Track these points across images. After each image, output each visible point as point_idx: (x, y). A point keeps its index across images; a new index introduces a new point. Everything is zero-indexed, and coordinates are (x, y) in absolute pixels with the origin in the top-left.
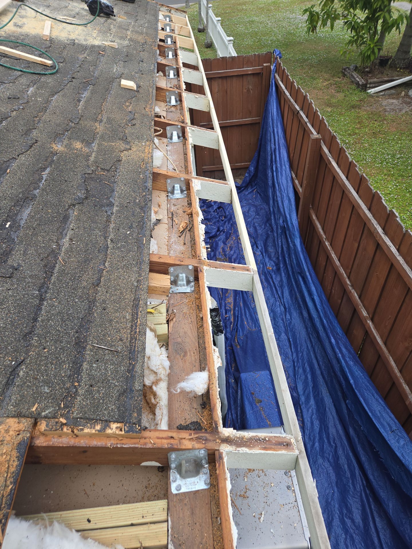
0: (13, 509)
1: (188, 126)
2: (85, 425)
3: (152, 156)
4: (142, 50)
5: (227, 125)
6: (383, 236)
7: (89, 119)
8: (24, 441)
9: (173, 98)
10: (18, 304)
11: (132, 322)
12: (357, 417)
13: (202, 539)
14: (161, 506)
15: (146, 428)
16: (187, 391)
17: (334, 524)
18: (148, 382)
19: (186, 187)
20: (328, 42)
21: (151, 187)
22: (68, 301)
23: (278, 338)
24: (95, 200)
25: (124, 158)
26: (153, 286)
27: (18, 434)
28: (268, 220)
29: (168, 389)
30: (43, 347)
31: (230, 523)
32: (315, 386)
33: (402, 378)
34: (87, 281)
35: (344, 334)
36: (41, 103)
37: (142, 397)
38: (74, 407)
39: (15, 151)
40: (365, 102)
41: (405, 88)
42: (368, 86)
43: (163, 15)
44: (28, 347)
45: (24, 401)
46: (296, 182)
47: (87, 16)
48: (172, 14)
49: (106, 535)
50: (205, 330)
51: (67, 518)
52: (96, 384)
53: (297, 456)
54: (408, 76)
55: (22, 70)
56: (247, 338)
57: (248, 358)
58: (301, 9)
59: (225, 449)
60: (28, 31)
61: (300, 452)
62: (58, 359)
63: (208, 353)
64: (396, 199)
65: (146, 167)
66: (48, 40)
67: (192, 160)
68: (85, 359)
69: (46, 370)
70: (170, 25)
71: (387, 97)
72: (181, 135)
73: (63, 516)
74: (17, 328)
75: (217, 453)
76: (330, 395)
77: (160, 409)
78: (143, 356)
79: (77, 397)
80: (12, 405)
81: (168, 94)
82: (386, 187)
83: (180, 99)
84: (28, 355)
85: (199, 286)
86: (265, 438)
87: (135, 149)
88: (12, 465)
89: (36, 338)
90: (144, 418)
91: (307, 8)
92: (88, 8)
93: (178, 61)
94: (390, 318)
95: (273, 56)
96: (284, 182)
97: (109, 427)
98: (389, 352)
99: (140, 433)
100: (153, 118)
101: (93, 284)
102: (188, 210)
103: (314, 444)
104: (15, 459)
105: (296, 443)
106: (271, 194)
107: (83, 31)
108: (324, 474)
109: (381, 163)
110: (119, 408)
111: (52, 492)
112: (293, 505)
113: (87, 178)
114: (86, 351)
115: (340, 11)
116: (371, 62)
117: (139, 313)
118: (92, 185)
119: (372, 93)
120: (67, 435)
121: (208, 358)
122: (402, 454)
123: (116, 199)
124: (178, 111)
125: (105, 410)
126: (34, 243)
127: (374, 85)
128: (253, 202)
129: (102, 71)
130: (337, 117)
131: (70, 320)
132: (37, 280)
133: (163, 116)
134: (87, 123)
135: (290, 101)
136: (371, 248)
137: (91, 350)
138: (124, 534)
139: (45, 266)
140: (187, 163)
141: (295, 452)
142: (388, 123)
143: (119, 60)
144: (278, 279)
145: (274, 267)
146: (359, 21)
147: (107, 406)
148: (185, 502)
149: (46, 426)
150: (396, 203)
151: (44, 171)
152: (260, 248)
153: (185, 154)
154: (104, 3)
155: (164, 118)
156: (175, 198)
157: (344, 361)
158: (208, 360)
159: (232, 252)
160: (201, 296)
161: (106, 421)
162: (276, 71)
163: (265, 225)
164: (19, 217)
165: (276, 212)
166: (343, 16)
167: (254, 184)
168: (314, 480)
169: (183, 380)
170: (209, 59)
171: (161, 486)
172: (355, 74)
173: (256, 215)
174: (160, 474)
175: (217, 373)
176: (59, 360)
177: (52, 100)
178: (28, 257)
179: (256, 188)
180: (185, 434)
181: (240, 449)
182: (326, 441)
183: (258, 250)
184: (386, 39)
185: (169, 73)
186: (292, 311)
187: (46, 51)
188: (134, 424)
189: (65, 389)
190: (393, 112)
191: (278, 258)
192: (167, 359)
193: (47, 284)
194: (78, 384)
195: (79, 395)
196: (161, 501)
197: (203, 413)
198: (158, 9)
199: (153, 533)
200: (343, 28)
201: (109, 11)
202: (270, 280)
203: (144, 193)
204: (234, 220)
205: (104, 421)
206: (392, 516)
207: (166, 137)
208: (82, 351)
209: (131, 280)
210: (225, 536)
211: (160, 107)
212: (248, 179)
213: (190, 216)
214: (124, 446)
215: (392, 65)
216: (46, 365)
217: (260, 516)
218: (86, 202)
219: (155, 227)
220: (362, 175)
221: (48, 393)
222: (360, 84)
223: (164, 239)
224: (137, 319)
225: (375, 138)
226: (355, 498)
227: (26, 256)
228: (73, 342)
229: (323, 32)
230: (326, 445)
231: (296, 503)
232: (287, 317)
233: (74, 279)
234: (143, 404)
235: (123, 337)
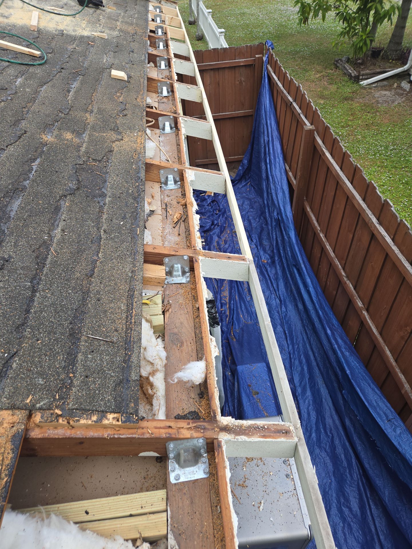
0: (8, 503)
1: (181, 116)
2: (81, 416)
3: (144, 147)
4: (132, 40)
5: (220, 118)
6: (377, 226)
7: (79, 109)
8: (19, 434)
9: (165, 89)
10: (10, 295)
11: (127, 312)
12: (353, 407)
13: (203, 528)
14: (160, 496)
15: (144, 418)
16: (184, 380)
17: (332, 513)
18: (144, 373)
19: (180, 178)
20: (320, 34)
21: (144, 177)
22: (61, 292)
24: (87, 191)
25: (116, 149)
26: (148, 277)
27: (13, 427)
28: (263, 213)
29: (165, 379)
30: (36, 338)
31: (230, 511)
32: (312, 378)
33: (398, 368)
34: (80, 272)
35: (340, 325)
36: (29, 93)
37: (139, 388)
38: (70, 398)
39: (4, 141)
40: (357, 94)
41: (398, 80)
42: (361, 77)
43: (153, 6)
44: (21, 339)
45: (18, 393)
46: (290, 174)
47: (75, 6)
48: (163, 5)
49: (104, 526)
50: (202, 320)
51: (65, 511)
52: (92, 374)
53: (297, 444)
54: (400, 67)
55: (9, 60)
56: (243, 331)
57: (245, 351)
59: (224, 438)
60: (15, 21)
61: (300, 439)
62: (52, 350)
63: (204, 343)
64: (389, 190)
65: (138, 158)
66: (36, 30)
67: (185, 150)
68: (80, 350)
69: (40, 362)
70: (160, 16)
71: (379, 89)
72: (173, 126)
73: (60, 508)
74: (9, 320)
75: (215, 441)
76: (326, 386)
77: (157, 400)
78: (139, 346)
79: (72, 388)
80: (6, 398)
81: (159, 84)
82: (379, 179)
83: (172, 90)
84: (21, 347)
85: (194, 276)
86: (264, 426)
87: (126, 140)
88: (7, 458)
89: (29, 330)
90: (141, 409)
93: (169, 51)
94: (385, 308)
95: (265, 49)
96: (278, 174)
97: (105, 417)
98: (385, 341)
99: (137, 423)
100: (145, 109)
101: (87, 275)
102: (182, 201)
103: (311, 435)
104: (10, 451)
105: (295, 431)
106: (264, 187)
107: (72, 21)
108: (322, 464)
109: (374, 155)
110: (115, 398)
111: (49, 485)
112: (292, 493)
113: (79, 169)
114: (80, 342)
115: (332, 2)
116: (363, 54)
117: (135, 304)
118: (83, 176)
119: (364, 85)
120: (63, 426)
121: (204, 348)
122: (399, 443)
123: (109, 189)
124: (170, 102)
125: (101, 400)
126: (25, 235)
127: (366, 77)
128: (247, 195)
129: (91, 61)
130: (330, 109)
131: (64, 311)
132: (29, 271)
133: (155, 107)
134: (78, 114)
135: (283, 92)
136: (366, 239)
137: (85, 341)
138: (122, 525)
139: (37, 257)
140: (180, 154)
141: (294, 440)
142: (381, 115)
143: (109, 51)
144: (274, 272)
145: (268, 260)
146: (351, 12)
147: (103, 396)
148: (185, 491)
149: (41, 418)
151: (34, 162)
152: (255, 241)
153: (178, 145)
155: (156, 109)
156: (169, 189)
157: (340, 352)
158: (205, 350)
159: (227, 246)
160: (197, 286)
161: (103, 411)
162: (268, 63)
163: (260, 218)
164: (9, 209)
165: (270, 205)
166: (335, 7)
167: (247, 177)
168: (313, 466)
169: (180, 370)
170: (201, 51)
171: (159, 477)
172: (347, 66)
173: (250, 209)
174: (159, 464)
175: (214, 362)
176: (53, 352)
177: (41, 90)
178: (19, 249)
179: (250, 181)
180: (183, 423)
181: (239, 437)
182: (323, 431)
183: (253, 243)
184: (378, 30)
185: (160, 64)
186: (288, 303)
187: (34, 42)
188: (131, 414)
189: (60, 381)
190: (385, 103)
191: (273, 251)
192: (163, 349)
193: (39, 276)
194: (73, 375)
195: (75, 386)
196: (159, 491)
197: (201, 402)
199: (152, 523)
200: (335, 19)
201: (98, 1)
202: (265, 273)
203: (137, 184)
204: (228, 214)
205: (100, 411)
206: (388, 504)
207: (158, 128)
208: (77, 342)
209: (125, 271)
210: (225, 524)
211: (151, 98)
212: (242, 172)
213: (184, 206)
214: (121, 437)
215: (384, 56)
216: (40, 357)
217: (260, 505)
218: (77, 193)
219: (149, 218)
220: (356, 165)
221: (42, 385)
222: (353, 75)
223: (158, 230)
224: (132, 309)
225: (368, 129)
226: (352, 487)
227: (17, 248)
228: (67, 333)
229: (315, 23)
230: (323, 435)
231: (295, 491)
232: (282, 310)
233: (67, 270)
234: (140, 394)
235: (118, 328)
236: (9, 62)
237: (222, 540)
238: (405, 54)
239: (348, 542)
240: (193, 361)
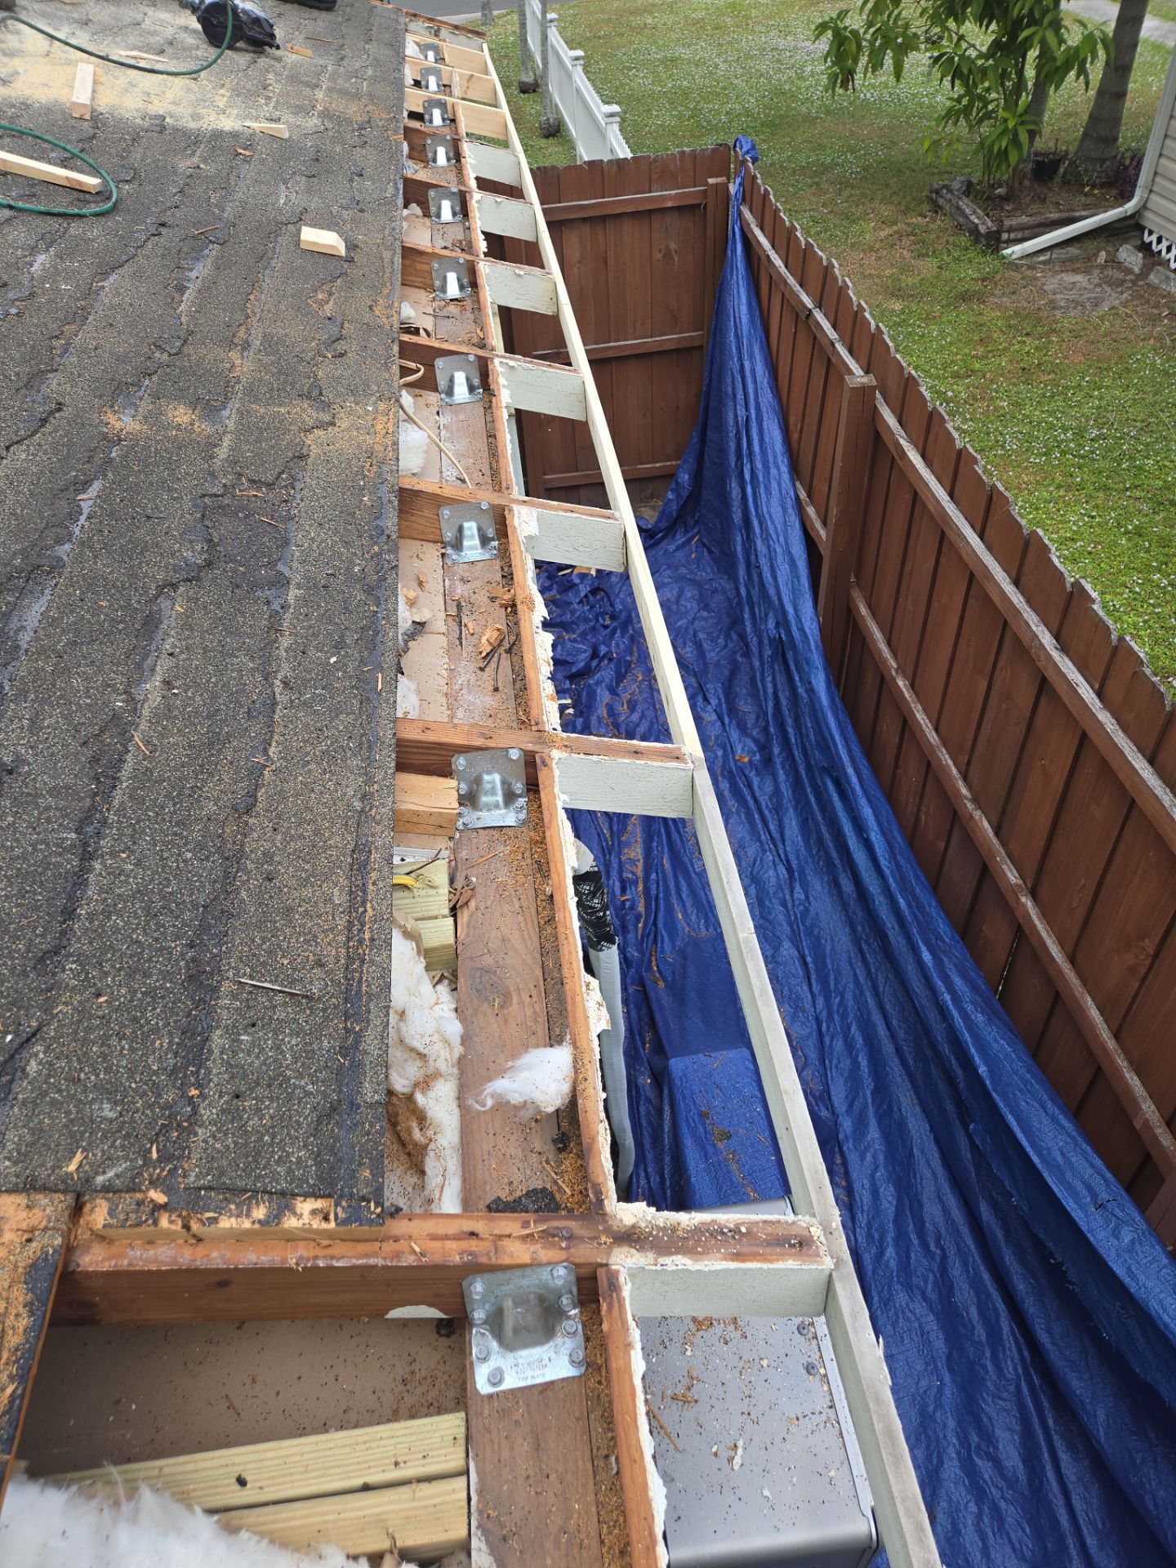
0: (19, 1456)
1: (497, 356)
2: (223, 1208)
3: (396, 443)
4: (359, 142)
5: (610, 354)
6: (1056, 655)
7: (211, 339)
8: (46, 1260)
9: (452, 278)
10: (19, 869)
11: (350, 912)
12: (999, 1171)
13: (568, 1518)
14: (448, 1432)
15: (398, 1210)
16: (513, 1102)
17: (944, 1475)
18: (400, 1084)
19: (497, 530)
20: (888, 115)
21: (395, 529)
22: (162, 859)
23: (773, 957)
24: (235, 571)
25: (315, 451)
26: (409, 811)
27: (29, 1240)
28: (736, 622)
29: (460, 1099)
30: (93, 990)
31: (643, 1470)
32: (882, 1089)
33: (1122, 1056)
34: (217, 801)
35: (957, 937)
36: (70, 296)
37: (386, 1124)
38: (189, 1158)
40: (996, 283)
41: (1108, 242)
42: (1005, 236)
43: (417, 44)
44: (50, 993)
45: (44, 1145)
46: (811, 511)
47: (197, 48)
48: (444, 40)
49: (291, 1519)
50: (561, 929)
51: (180, 1477)
52: (252, 1089)
53: (830, 1275)
54: (1113, 207)
55: (12, 203)
56: (685, 958)
57: (691, 1015)
58: (809, 22)
59: (625, 1262)
60: (27, 92)
61: (838, 1263)
62: (138, 1022)
63: (569, 994)
64: (1090, 553)
65: (380, 475)
66: (87, 117)
67: (509, 451)
68: (217, 1022)
69: (104, 1056)
70: (437, 73)
71: (1057, 268)
72: (476, 381)
73: (166, 1470)
74: (18, 938)
75: (601, 1272)
76: (924, 1111)
77: (438, 1158)
78: (385, 1007)
79: (197, 1128)
80: (9, 1159)
81: (436, 266)
82: (1061, 522)
83: (471, 281)
84: (51, 1014)
85: (540, 806)
86: (738, 1226)
87: (345, 424)
88: (13, 1328)
89: (74, 966)
90: (391, 1186)
91: (827, 19)
92: (199, 27)
93: (465, 172)
94: (1084, 886)
95: (732, 159)
96: (777, 512)
97: (289, 1210)
98: (1084, 982)
99: (381, 1225)
100: (396, 335)
101: (235, 808)
102: (504, 594)
103: (881, 1253)
104: (21, 1309)
105: (826, 1238)
106: (739, 548)
107: (189, 90)
108: (914, 1336)
109: (1045, 454)
110: (318, 1156)
111: (134, 1407)
112: (824, 1417)
113: (211, 508)
114: (218, 998)
115: (919, 26)
116: (1011, 169)
117: (371, 887)
118: (224, 528)
119: (1014, 257)
120: (170, 1236)
121: (569, 1008)
122: (1129, 1269)
123: (295, 565)
124: (469, 314)
125: (279, 1162)
126: (61, 697)
127: (1020, 235)
128: (691, 572)
129: (244, 204)
130: (919, 326)
131: (172, 912)
132: (73, 800)
133: (425, 330)
134: (205, 353)
135: (785, 283)
136: (1025, 691)
137: (233, 995)
138: (342, 1515)
139: (95, 760)
140: (497, 462)
141: (823, 1264)
142: (1063, 341)
143: (294, 173)
144: (769, 787)
145: (754, 754)
146: (973, 53)
147: (284, 1150)
148: (517, 1416)
149: (109, 1214)
150: (1090, 566)
151: (84, 491)
152: (714, 702)
153: (492, 436)
154: (245, 12)
155: (428, 334)
156: (466, 560)
157: (959, 1012)
158: (570, 1014)
159: (635, 717)
160: (547, 834)
161: (283, 1194)
162: (744, 200)
163: (728, 637)
164: (14, 624)
165: (755, 599)
166: (928, 40)
167: (691, 522)
168: (877, 1339)
169: (502, 1072)
170: (554, 168)
171: (446, 1377)
172: (966, 205)
173: (699, 610)
174: (444, 1341)
175: (597, 1049)
176: (142, 1026)
177: (103, 287)
178: (43, 737)
179: (698, 532)
180: (510, 1224)
181: (666, 1260)
182: (916, 1242)
183: (709, 708)
184: (1051, 103)
185: (439, 208)
186: (811, 877)
187: (82, 151)
188: (363, 1199)
189: (162, 1108)
190: (1075, 308)
191: (765, 730)
192: (453, 1015)
193: (101, 812)
194: (197, 1092)
195: (203, 1123)
196: (446, 1417)
197: (560, 1163)
198: (403, 26)
199: (426, 1507)
200: (929, 74)
201: (259, 33)
202: (746, 791)
203: (376, 548)
204: (637, 626)
205: (275, 1193)
206: (1106, 1446)
207: (435, 389)
208: (208, 998)
209: (345, 794)
210: (631, 1505)
211: (415, 304)
212: (675, 508)
213: (509, 609)
214: (336, 1264)
215: (1068, 177)
216: (104, 1041)
217: (732, 1453)
218: (207, 576)
219: (411, 644)
220: (994, 487)
221: (111, 1121)
222: (983, 231)
223: (438, 677)
224: (364, 903)
225: (1027, 383)
226: (999, 1398)
227: (37, 735)
228: (180, 974)
229: (873, 86)
230: (916, 1252)
231: (831, 1412)
232: (795, 896)
233: (179, 794)
234: (389, 1143)
235: (325, 957)
236: (11, 207)
237: (623, 1553)
238: (1126, 168)
239: (993, 1556)
240: (537, 1046)
